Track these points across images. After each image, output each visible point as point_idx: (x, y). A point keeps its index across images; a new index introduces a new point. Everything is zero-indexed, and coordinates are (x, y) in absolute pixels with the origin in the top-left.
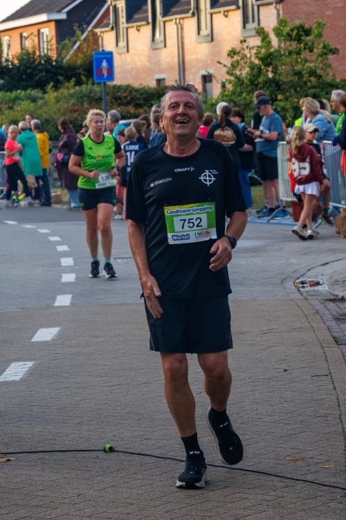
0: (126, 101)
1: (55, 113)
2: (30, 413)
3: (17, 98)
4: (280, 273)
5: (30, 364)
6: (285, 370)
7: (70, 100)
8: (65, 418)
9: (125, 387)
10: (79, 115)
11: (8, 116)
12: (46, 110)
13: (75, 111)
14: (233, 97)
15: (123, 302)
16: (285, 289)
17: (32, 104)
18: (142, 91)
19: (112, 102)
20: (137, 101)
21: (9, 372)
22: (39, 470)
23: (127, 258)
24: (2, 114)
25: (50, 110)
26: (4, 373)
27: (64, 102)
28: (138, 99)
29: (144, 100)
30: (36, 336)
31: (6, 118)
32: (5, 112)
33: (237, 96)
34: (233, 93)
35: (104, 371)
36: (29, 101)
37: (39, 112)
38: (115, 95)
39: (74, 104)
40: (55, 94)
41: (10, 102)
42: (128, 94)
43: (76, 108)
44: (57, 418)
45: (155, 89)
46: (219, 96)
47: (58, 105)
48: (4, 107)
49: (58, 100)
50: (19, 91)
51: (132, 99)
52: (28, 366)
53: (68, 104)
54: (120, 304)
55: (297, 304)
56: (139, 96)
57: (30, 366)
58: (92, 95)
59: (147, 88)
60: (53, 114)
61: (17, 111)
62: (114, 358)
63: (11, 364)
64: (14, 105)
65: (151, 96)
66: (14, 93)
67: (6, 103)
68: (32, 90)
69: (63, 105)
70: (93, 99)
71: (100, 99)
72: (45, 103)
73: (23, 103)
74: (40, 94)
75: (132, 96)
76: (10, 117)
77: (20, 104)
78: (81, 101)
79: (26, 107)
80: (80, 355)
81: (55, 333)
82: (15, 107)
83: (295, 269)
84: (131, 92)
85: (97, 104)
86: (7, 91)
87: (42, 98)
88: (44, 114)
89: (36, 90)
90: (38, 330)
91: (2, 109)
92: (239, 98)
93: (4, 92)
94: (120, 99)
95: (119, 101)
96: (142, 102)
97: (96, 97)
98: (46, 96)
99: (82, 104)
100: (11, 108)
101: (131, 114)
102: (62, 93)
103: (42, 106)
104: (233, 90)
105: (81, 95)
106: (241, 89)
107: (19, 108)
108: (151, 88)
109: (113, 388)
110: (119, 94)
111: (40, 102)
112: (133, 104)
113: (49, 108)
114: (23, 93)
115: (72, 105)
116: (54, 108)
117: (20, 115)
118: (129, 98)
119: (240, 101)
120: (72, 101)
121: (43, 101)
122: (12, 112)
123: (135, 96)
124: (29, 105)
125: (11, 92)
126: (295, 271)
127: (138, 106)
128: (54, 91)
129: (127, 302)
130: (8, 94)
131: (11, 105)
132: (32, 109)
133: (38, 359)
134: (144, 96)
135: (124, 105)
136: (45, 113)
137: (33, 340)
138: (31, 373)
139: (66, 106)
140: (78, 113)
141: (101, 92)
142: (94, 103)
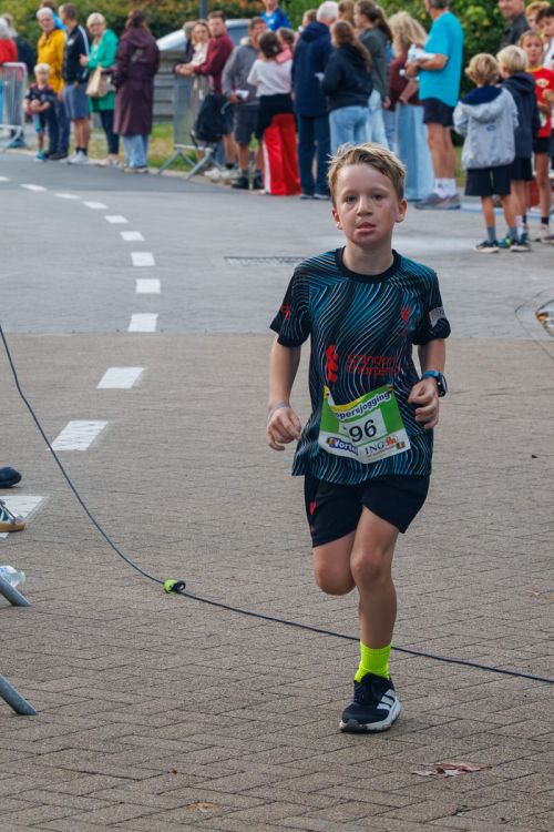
2: (111, 503)
4: (511, 298)
5: (100, 425)
6: (534, 457)
8: (172, 514)
15: (247, 331)
16: (521, 322)
21: (67, 437)
23: (246, 258)
26: (59, 438)
30: (104, 379)
35: (226, 442)
44: (157, 512)
52: (97, 428)
54: (242, 335)
55: (544, 349)
57: (101, 428)
62: (241, 423)
63: (67, 422)
80: (184, 414)
81: (137, 376)
83: (537, 292)
90: (106, 370)
101: (240, 10)
109: (245, 470)
126: (538, 295)
129: (254, 331)
133: (114, 418)
137: (99, 387)
138: (104, 440)
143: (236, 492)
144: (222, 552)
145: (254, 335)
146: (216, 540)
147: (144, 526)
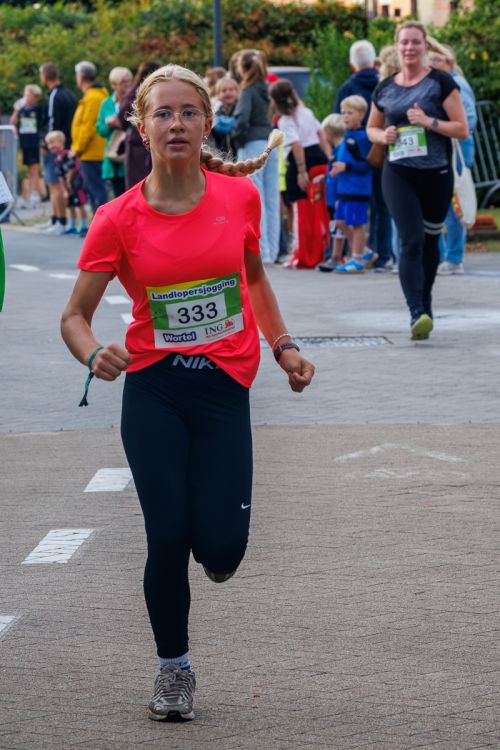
0: (254, 30)
1: (111, 53)
3: (35, 20)
5: (85, 533)
7: (142, 25)
9: (273, 578)
10: (160, 56)
11: (16, 55)
12: (93, 46)
13: (152, 48)
14: (476, 27)
15: (262, 423)
17: (65, 33)
18: (289, 11)
19: (227, 32)
20: (277, 32)
21: (46, 548)
22: (117, 724)
24: (3, 52)
25: (101, 45)
26: (36, 550)
27: (129, 30)
28: (279, 27)
29: (292, 28)
30: (93, 481)
31: (11, 60)
32: (11, 47)
33: (483, 25)
34: (477, 18)
36: (59, 26)
37: (79, 48)
38: (233, 18)
39: (149, 35)
40: (113, 13)
41: (20, 27)
42: (260, 15)
43: (154, 41)
45: (317, 8)
46: (447, 24)
47: (117, 38)
48: (8, 37)
49: (117, 26)
50: (37, 6)
51: (268, 28)
52: (79, 536)
53: (138, 33)
56: (282, 21)
57: (86, 536)
58: (187, 16)
59: (298, 5)
60: (106, 53)
61: (34, 46)
63: (48, 532)
64: (28, 33)
65: (307, 21)
66: (28, 9)
67: (13, 30)
68: (64, 4)
69: (129, 36)
70: (189, 24)
71: (203, 25)
72: (91, 31)
73: (47, 29)
74: (81, 14)
75: (268, 21)
76: (20, 57)
77: (41, 32)
78: (165, 28)
79: (52, 37)
82: (31, 37)
84: (266, 12)
85: (197, 35)
86: (14, 5)
87: (86, 21)
88: (88, 53)
89: (74, 5)
90: (96, 471)
91: (5, 41)
92: (488, 29)
93: (9, 7)
94: (243, 27)
95: (242, 31)
96: (288, 32)
97: (195, 22)
98: (94, 17)
99: (167, 36)
100: (22, 40)
102: (125, 12)
103: (85, 37)
104: (476, 12)
105: (165, 16)
106: (491, 10)
107: (38, 40)
108: (307, 7)
109: (250, 580)
110: (242, 16)
111: (81, 29)
112: (269, 37)
113: (99, 40)
114: (46, 9)
115: (146, 37)
116: (112, 41)
117: (40, 54)
118: (261, 24)
119: (489, 33)
120: (146, 28)
121: (88, 26)
122: (23, 49)
123: (273, 20)
124: (60, 32)
125: (23, 7)
127: (280, 41)
128: (110, 7)
130: (17, 10)
131: (22, 33)
132: (65, 42)
133: (100, 525)
134: (293, 21)
135: (250, 38)
136: (92, 50)
137: (86, 491)
138: (88, 549)
139: (134, 37)
140: (157, 52)
141: (204, 11)
142: (190, 32)
143: (238, 604)
144: (217, 674)
145: (270, 427)
146: (211, 660)
147: (128, 646)
